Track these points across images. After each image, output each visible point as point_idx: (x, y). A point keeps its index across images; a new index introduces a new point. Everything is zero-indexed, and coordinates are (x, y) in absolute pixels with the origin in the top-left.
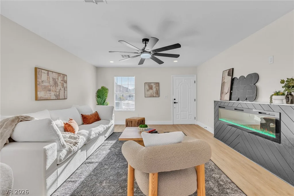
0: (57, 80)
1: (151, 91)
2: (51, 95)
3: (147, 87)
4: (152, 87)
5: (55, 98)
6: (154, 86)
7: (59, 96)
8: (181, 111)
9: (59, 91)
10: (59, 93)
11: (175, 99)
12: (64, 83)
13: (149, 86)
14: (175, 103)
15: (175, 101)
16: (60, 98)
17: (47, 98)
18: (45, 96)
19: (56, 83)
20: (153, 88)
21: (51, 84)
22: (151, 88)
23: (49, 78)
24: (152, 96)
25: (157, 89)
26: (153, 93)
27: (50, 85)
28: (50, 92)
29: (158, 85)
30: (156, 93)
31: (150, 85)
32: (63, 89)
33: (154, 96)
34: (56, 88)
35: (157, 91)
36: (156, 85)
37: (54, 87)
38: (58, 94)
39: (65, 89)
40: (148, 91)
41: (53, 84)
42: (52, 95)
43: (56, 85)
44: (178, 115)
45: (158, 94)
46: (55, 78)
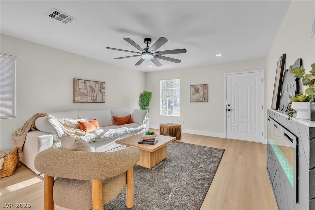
0: (94, 87)
1: (197, 95)
2: (87, 100)
3: (193, 90)
4: (199, 90)
5: (92, 101)
6: (201, 89)
7: (97, 100)
8: (239, 122)
9: (97, 96)
10: (97, 98)
11: (229, 105)
12: (102, 89)
13: (195, 89)
14: (229, 110)
15: (229, 108)
16: (98, 102)
17: (84, 101)
18: (82, 100)
19: (93, 90)
20: (200, 92)
21: (88, 90)
22: (197, 91)
23: (86, 85)
24: (198, 101)
25: (204, 92)
26: (199, 98)
27: (87, 92)
28: (87, 97)
29: (206, 87)
30: (203, 97)
31: (196, 87)
32: (101, 94)
33: (201, 100)
34: (93, 93)
35: (205, 95)
36: (204, 87)
37: (91, 93)
38: (95, 98)
39: (103, 94)
40: (193, 94)
41: (90, 91)
42: (89, 99)
43: (93, 91)
44: (234, 127)
45: (206, 98)
46: (92, 85)
